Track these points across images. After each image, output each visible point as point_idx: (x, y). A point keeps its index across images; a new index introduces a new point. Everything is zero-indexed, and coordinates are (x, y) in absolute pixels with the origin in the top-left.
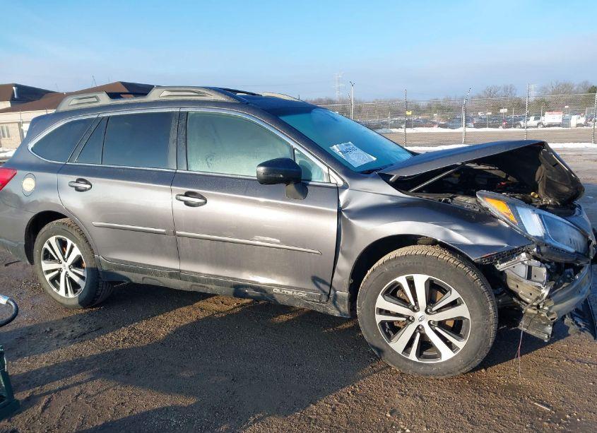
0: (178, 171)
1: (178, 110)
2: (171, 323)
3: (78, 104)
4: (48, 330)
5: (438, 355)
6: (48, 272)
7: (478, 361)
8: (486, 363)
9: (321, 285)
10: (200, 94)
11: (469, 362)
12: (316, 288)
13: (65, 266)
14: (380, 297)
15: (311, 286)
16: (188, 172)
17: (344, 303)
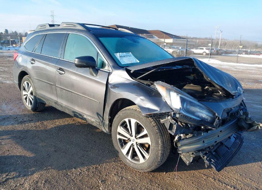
0: (60, 59)
1: (66, 32)
2: (57, 123)
3: (41, 28)
4: (15, 117)
5: (138, 160)
6: (25, 95)
7: (153, 168)
8: (159, 170)
9: (100, 117)
10: (75, 26)
11: (150, 167)
12: (98, 118)
13: (29, 93)
14: (119, 127)
15: (96, 117)
16: (63, 59)
17: (107, 127)
